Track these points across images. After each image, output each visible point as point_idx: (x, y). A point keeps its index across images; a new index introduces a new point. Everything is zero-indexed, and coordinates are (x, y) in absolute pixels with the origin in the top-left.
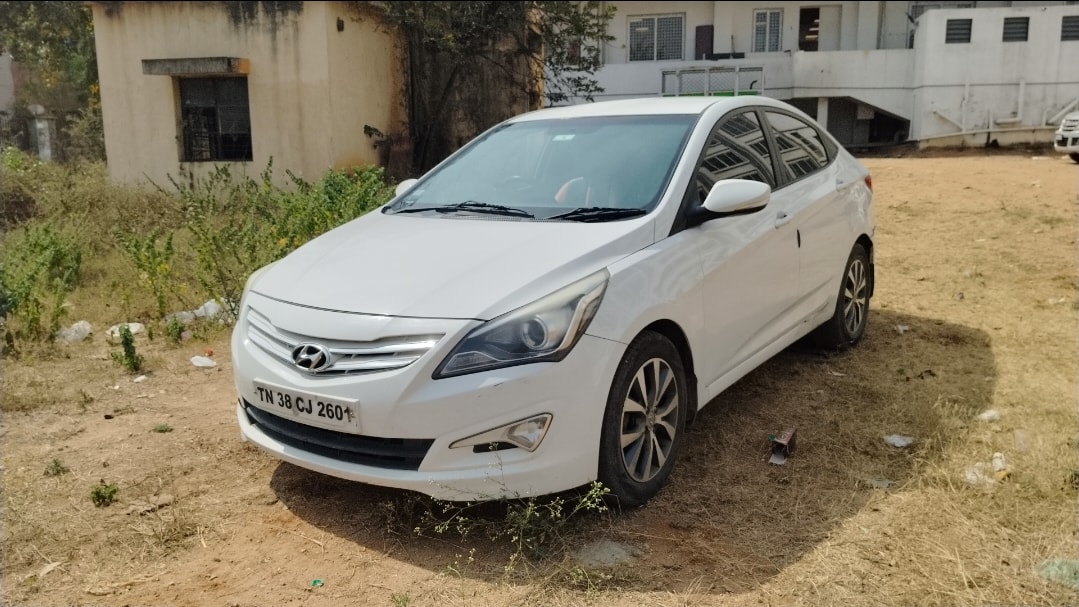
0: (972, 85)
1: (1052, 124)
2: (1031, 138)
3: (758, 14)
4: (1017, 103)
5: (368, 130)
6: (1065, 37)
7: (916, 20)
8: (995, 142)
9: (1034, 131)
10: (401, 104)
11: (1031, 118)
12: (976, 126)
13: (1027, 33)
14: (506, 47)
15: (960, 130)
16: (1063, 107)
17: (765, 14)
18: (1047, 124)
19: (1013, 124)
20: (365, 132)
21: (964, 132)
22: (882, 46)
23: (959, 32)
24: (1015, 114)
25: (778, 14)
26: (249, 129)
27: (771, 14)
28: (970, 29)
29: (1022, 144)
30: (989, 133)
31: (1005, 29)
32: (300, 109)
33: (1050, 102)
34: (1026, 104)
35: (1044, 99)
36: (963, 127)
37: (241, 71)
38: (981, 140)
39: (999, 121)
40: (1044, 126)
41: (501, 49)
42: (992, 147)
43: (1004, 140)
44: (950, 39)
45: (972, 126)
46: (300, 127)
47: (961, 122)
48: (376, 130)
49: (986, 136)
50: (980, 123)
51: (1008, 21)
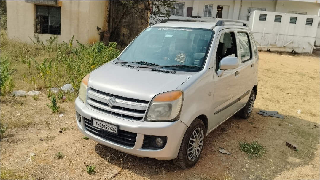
0: (265, 33)
1: (285, 46)
2: (279, 50)
3: (206, 6)
4: (276, 39)
5: (98, 28)
6: (290, 23)
7: (251, 13)
8: (269, 50)
9: (280, 48)
10: (106, 21)
11: (280, 44)
12: (265, 45)
13: (281, 20)
14: (141, 7)
15: (261, 46)
16: (288, 42)
17: (208, 6)
18: (284, 46)
19: (275, 45)
20: (97, 29)
21: (262, 46)
22: (239, 19)
23: (263, 18)
24: (275, 42)
25: (211, 6)
26: (60, 24)
27: (209, 6)
28: (266, 17)
29: (277, 51)
30: (268, 47)
31: (275, 18)
32: (78, 19)
33: (285, 40)
34: (279, 40)
35: (283, 39)
36: (261, 45)
37: (59, 5)
38: (266, 49)
39: (271, 44)
40: (283, 47)
41: (139, 7)
42: (269, 51)
43: (272, 50)
44: (260, 19)
45: (264, 45)
46: (78, 26)
47: (261, 43)
48: (100, 29)
49: (267, 48)
50: (266, 44)
51: (276, 16)
